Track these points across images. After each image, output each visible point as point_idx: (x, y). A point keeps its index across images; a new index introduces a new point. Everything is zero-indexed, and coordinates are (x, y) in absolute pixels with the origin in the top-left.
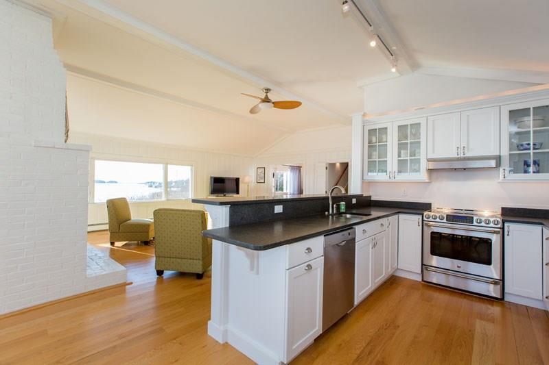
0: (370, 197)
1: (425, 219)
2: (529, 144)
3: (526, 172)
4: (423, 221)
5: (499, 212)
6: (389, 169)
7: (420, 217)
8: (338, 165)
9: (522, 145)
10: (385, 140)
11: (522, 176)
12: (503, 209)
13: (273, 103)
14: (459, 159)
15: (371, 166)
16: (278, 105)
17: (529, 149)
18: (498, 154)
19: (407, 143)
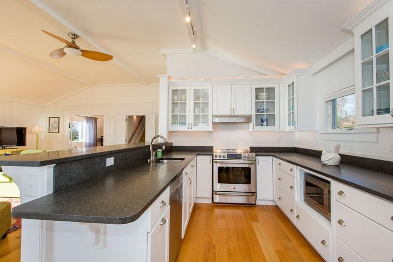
0: (172, 143)
1: (214, 158)
2: (263, 109)
3: (262, 125)
4: (213, 159)
5: (249, 149)
6: (187, 122)
7: (211, 157)
8: (135, 117)
9: (261, 109)
10: (184, 99)
11: (260, 128)
12: (250, 147)
13: (82, 51)
14: (230, 116)
15: (175, 119)
16: (85, 53)
17: (264, 112)
18: (250, 114)
19: (200, 103)
